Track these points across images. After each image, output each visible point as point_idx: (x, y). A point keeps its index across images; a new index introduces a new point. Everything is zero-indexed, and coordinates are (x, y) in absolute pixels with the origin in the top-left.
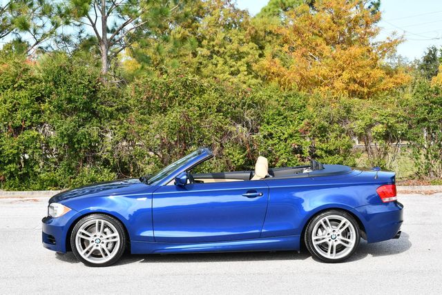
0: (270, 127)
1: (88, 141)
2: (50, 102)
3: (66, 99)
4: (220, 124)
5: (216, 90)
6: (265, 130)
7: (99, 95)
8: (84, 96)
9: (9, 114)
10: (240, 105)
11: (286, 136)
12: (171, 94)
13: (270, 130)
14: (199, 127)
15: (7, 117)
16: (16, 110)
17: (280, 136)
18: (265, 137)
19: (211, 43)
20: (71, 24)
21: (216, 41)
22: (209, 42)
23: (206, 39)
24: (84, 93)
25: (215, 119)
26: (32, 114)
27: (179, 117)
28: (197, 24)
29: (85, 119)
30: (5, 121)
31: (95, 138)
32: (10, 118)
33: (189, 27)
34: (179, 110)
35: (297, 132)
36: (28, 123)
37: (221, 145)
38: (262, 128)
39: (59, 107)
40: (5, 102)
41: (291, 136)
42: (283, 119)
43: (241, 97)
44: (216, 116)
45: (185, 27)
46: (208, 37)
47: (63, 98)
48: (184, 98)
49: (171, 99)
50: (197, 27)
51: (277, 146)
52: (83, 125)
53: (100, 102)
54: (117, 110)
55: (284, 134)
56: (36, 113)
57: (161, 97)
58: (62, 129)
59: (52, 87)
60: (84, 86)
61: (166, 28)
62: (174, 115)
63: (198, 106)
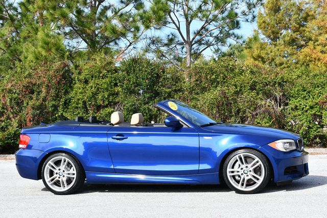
0: (297, 100)
1: (148, 115)
2: (122, 86)
3: (134, 83)
4: (252, 99)
5: (252, 72)
6: (293, 103)
7: (161, 80)
8: (147, 81)
9: (93, 96)
10: (271, 84)
11: (307, 107)
12: (214, 77)
13: (296, 103)
14: (235, 101)
15: (91, 98)
16: (98, 93)
17: (303, 109)
18: (292, 109)
19: (316, 44)
20: (152, 28)
21: (320, 42)
22: (314, 43)
23: (312, 40)
24: (147, 79)
25: (248, 95)
26: (109, 96)
27: (218, 94)
28: (304, 28)
29: (150, 98)
30: (89, 101)
31: (155, 113)
32: (93, 99)
33: (297, 31)
34: (219, 89)
35: (317, 104)
36: (106, 102)
37: (253, 116)
38: (290, 102)
39: (128, 89)
40: (92, 87)
41: (312, 108)
42: (307, 94)
43: (273, 77)
44: (249, 93)
45: (294, 32)
46: (313, 38)
47: (131, 83)
48: (224, 79)
49: (215, 80)
50: (304, 31)
51: (301, 117)
52: (148, 103)
53: (161, 85)
54: (176, 91)
55: (306, 106)
56: (113, 95)
57: (207, 79)
58: (128, 105)
59: (126, 75)
60: (148, 73)
61: (278, 33)
62: (215, 93)
63: (235, 85)
